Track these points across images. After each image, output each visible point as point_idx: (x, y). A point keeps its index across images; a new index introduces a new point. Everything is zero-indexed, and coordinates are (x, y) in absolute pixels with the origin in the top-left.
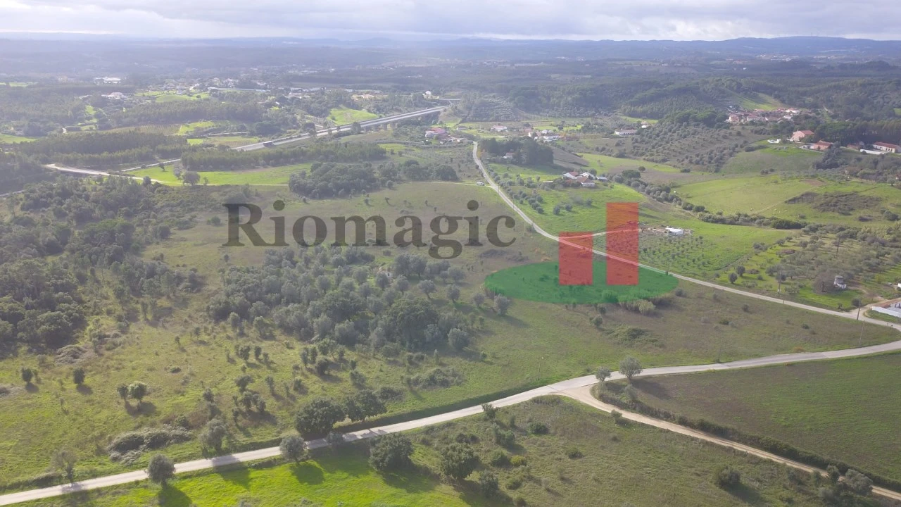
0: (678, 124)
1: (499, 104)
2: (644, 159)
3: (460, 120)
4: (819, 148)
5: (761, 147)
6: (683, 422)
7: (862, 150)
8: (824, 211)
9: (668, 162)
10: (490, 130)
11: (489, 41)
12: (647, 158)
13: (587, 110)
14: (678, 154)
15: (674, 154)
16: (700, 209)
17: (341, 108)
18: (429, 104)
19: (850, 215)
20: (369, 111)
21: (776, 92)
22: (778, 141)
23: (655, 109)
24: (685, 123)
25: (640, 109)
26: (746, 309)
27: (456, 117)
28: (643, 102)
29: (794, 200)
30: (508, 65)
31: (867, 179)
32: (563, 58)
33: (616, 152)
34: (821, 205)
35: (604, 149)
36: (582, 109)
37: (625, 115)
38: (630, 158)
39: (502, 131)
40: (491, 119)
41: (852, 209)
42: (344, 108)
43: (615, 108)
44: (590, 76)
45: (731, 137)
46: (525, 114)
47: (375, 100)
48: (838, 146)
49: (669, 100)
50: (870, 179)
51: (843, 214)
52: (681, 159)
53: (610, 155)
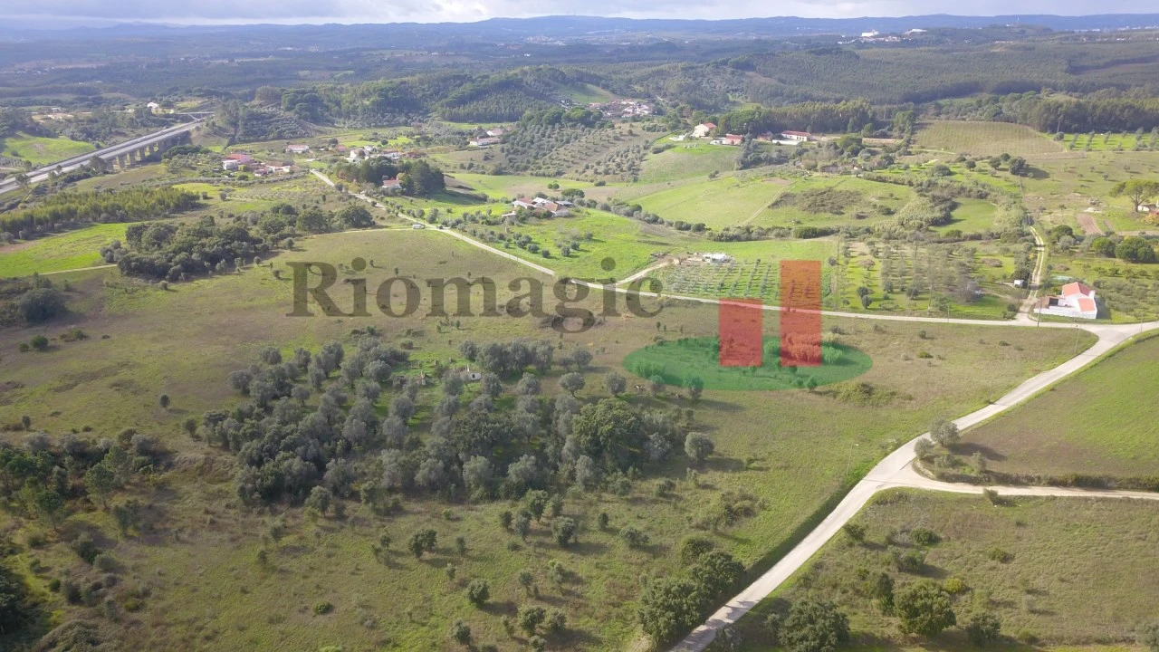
0: (550, 126)
1: (274, 116)
2: (532, 174)
3: (226, 141)
4: (733, 142)
5: (669, 147)
6: (1053, 483)
7: (775, 141)
8: (815, 212)
9: (565, 175)
10: (284, 152)
11: (165, 27)
12: (534, 173)
13: (394, 117)
14: (571, 164)
15: (566, 164)
16: (700, 228)
17: (20, 137)
18: (165, 122)
19: (843, 213)
20: (73, 138)
21: (603, 82)
22: (681, 138)
23: (481, 110)
24: (557, 125)
25: (462, 111)
26: (923, 336)
27: (218, 138)
28: (462, 101)
29: (776, 204)
30: (226, 61)
31: (829, 172)
32: (289, 49)
33: (490, 166)
34: (810, 206)
35: (471, 166)
36: (388, 116)
37: (445, 119)
38: (511, 174)
39: (303, 152)
40: (271, 136)
41: (842, 207)
42: (26, 136)
43: (427, 112)
44: (352, 72)
45: (622, 138)
46: (317, 127)
47: (78, 121)
48: (751, 139)
49: (494, 97)
50: (832, 172)
51: (837, 213)
52: (581, 170)
53: (483, 173)
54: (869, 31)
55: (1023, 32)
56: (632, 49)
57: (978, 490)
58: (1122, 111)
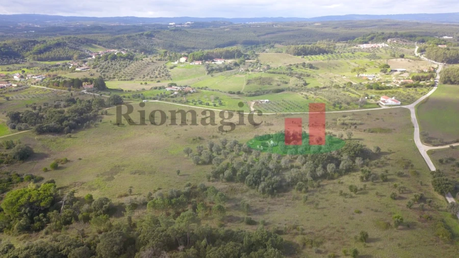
0: (113, 61)
4: (199, 64)
5: (175, 66)
7: (213, 63)
8: (263, 85)
9: (136, 80)
16: (239, 93)
19: (272, 85)
22: (176, 63)
23: (52, 56)
24: (116, 60)
29: (248, 84)
54: (172, 23)
55: (224, 23)
56: (84, 29)
57: (448, 146)
58: (316, 48)
